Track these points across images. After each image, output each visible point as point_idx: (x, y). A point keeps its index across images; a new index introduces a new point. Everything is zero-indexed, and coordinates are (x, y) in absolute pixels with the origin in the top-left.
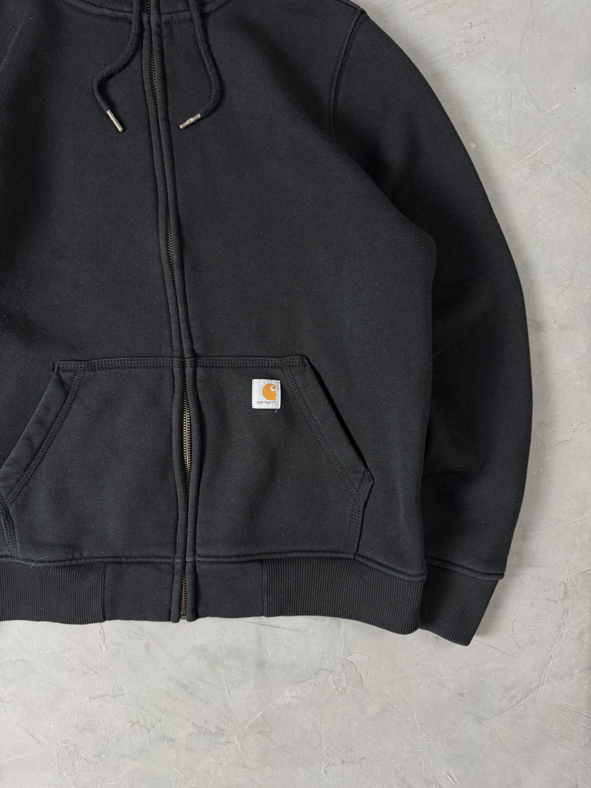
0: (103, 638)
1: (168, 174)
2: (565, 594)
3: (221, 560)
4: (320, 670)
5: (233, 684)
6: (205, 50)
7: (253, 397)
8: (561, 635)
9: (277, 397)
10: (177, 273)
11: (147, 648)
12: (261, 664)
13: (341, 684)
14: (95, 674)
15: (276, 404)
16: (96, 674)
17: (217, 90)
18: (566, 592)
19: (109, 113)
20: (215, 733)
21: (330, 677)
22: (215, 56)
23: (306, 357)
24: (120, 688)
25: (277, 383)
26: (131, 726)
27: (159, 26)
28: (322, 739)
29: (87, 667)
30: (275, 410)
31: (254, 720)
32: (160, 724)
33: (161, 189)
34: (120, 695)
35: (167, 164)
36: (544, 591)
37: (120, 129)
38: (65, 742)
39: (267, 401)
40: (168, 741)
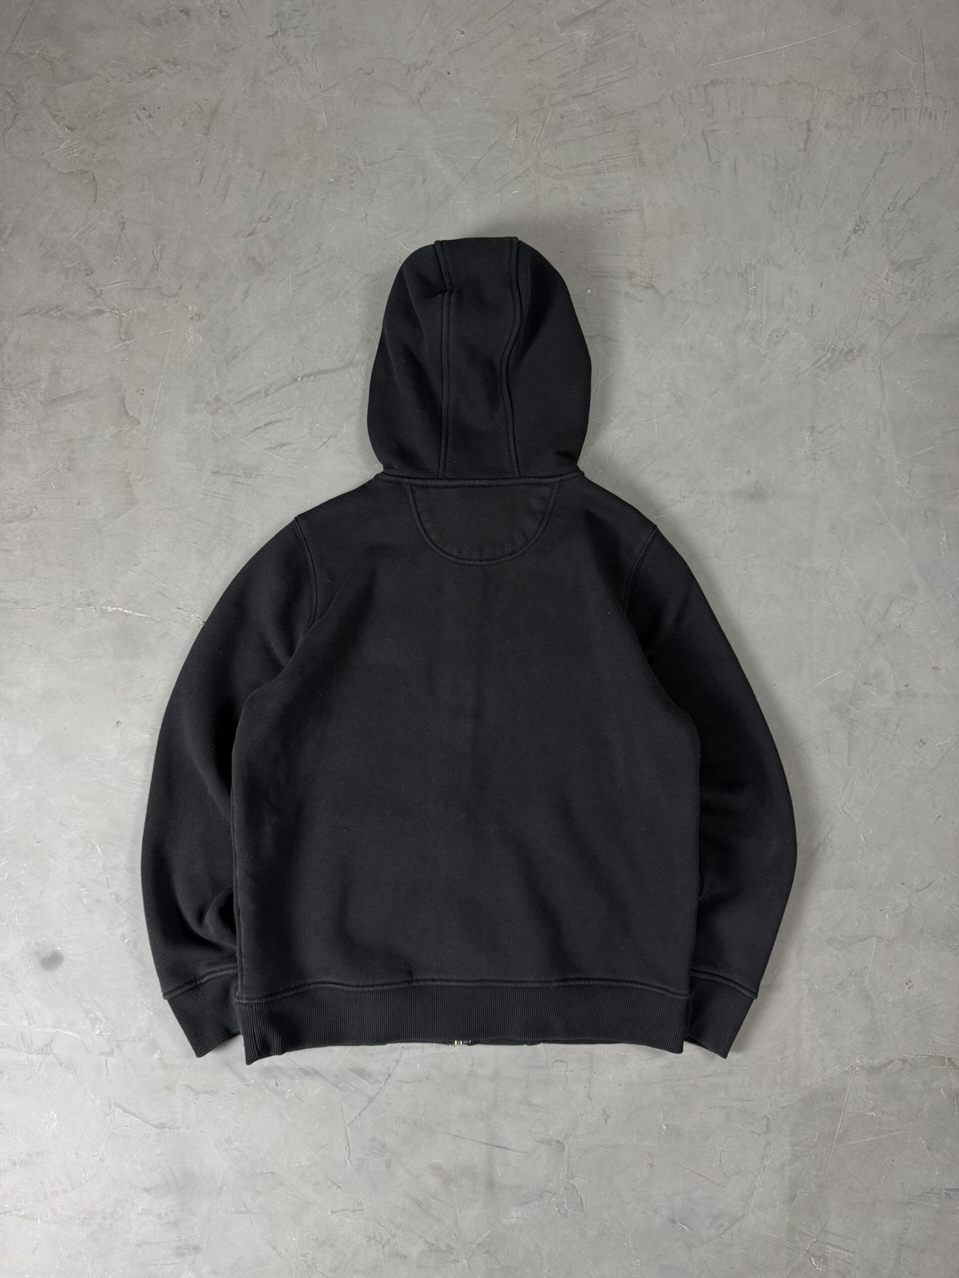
0: (348, 1153)
4: (544, 1192)
5: (464, 1203)
11: (388, 1165)
12: (491, 1184)
13: (563, 1207)
16: (339, 1189)
20: (445, 1251)
21: (553, 1199)
24: (360, 1203)
26: (367, 1242)
28: (543, 1261)
29: (331, 1181)
31: (481, 1239)
32: (394, 1240)
34: (360, 1210)
40: (401, 1257)
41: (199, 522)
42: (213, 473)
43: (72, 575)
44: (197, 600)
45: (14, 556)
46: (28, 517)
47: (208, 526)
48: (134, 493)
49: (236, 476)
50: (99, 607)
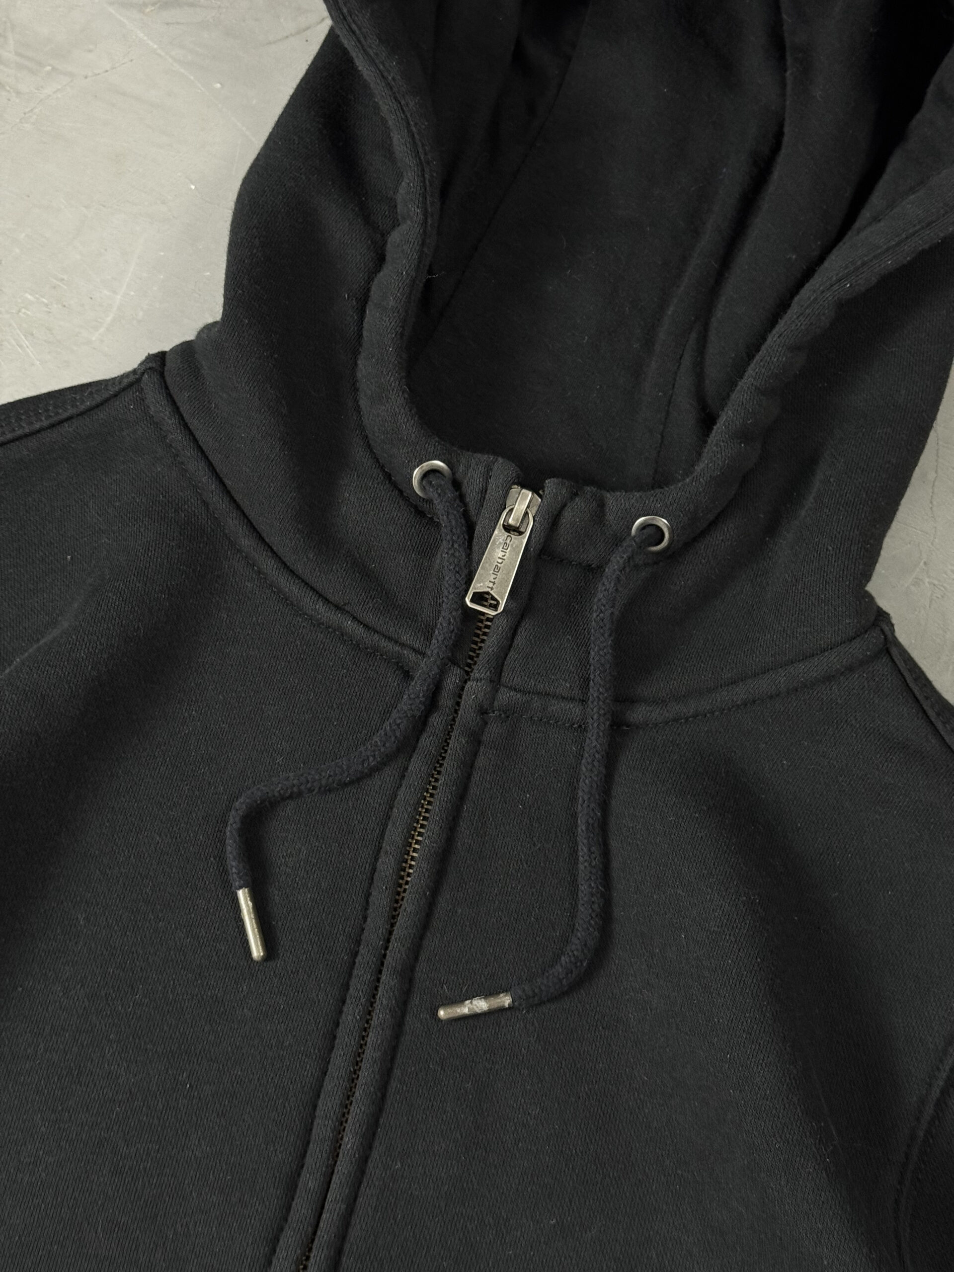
1: (350, 1142)
6: (591, 821)
17: (585, 945)
19: (243, 896)
22: (614, 844)
27: (483, 712)
35: (358, 1110)
37: (257, 951)
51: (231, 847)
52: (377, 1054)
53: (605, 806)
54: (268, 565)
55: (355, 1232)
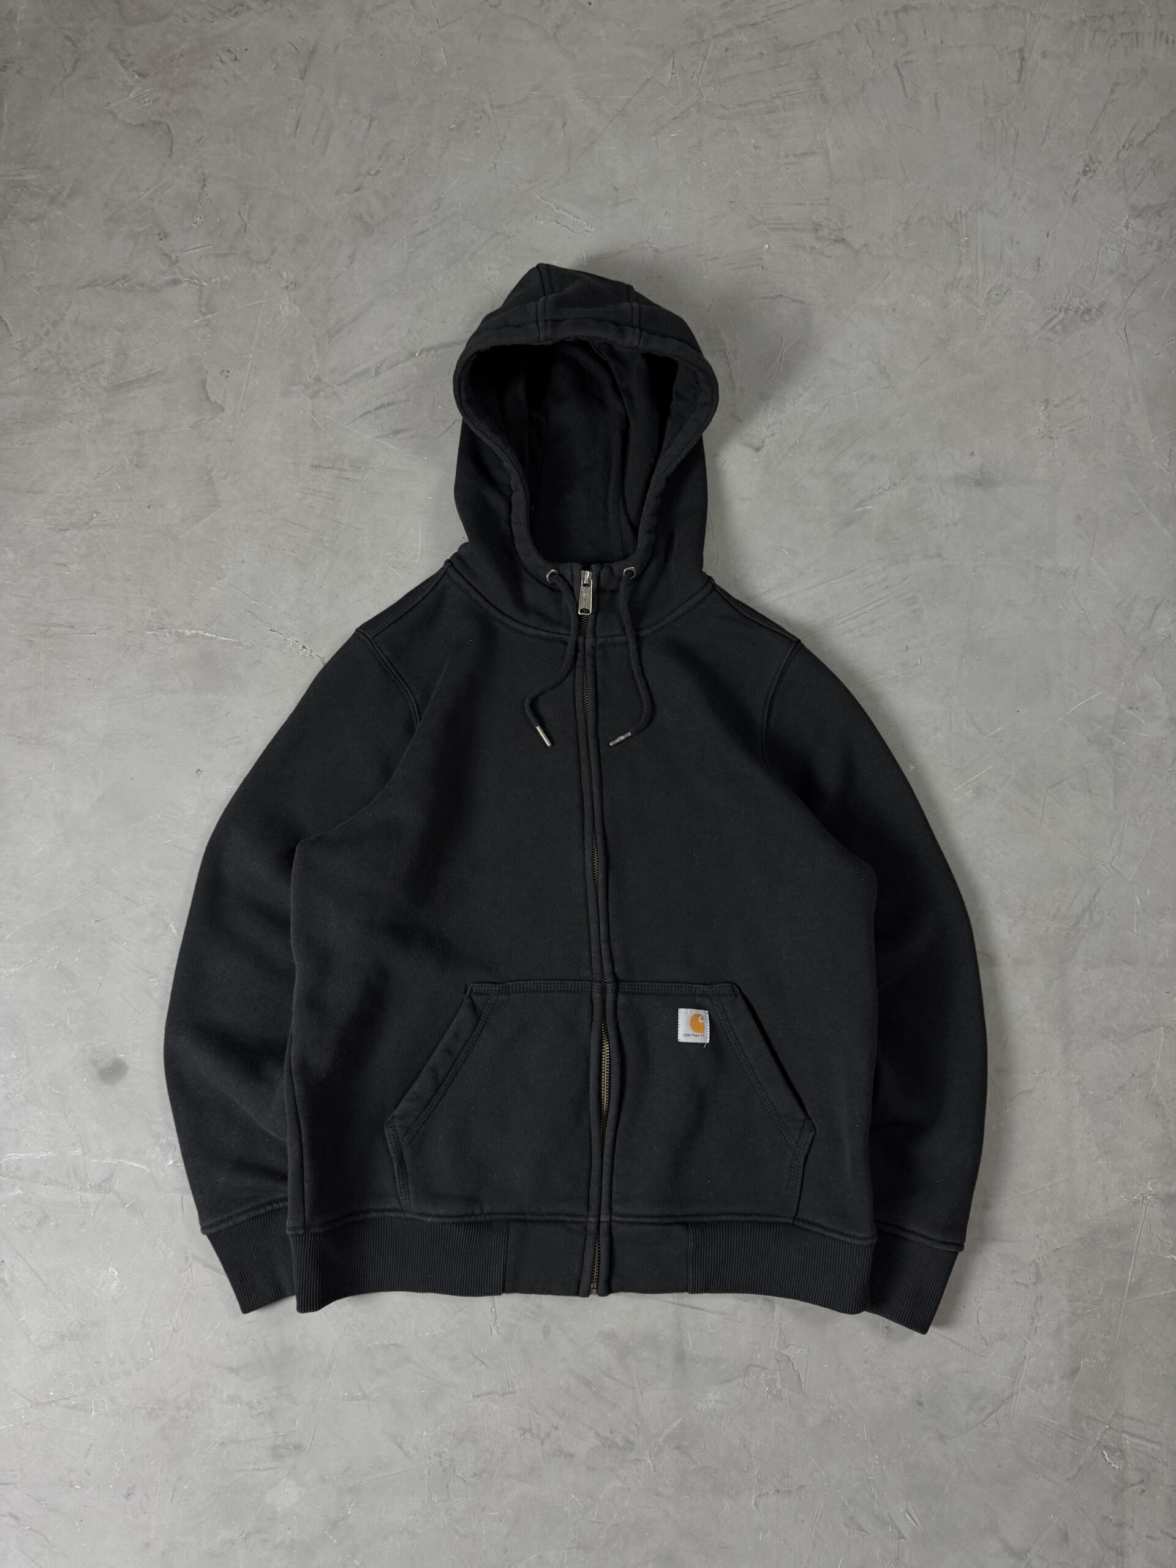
0: (494, 1317)
1: (596, 790)
2: (1037, 1276)
3: (641, 1220)
4: (750, 1366)
5: (646, 1382)
6: (639, 672)
7: (679, 1029)
8: (1036, 1330)
9: (705, 1030)
10: (601, 891)
11: (546, 1331)
12: (680, 1356)
13: (775, 1386)
14: (481, 1365)
15: (704, 1037)
16: (483, 1365)
17: (648, 710)
18: (1038, 1274)
19: (537, 727)
20: (623, 1447)
21: (762, 1375)
22: (648, 677)
23: (736, 985)
24: (510, 1384)
25: (704, 1014)
26: (521, 1435)
27: (594, 649)
28: (752, 1459)
29: (473, 1354)
30: (704, 1044)
31: (670, 1431)
32: (556, 1432)
33: (587, 805)
34: (510, 1393)
35: (595, 781)
36: (1013, 1272)
37: (548, 744)
38: (440, 1455)
39: (695, 1034)
40: (565, 1456)
41: (297, 526)
42: (315, 467)
43: (141, 592)
44: (296, 620)
45: (69, 571)
46: (87, 523)
47: (307, 530)
48: (218, 493)
49: (341, 470)
50: (174, 630)
51: (529, 714)
52: (595, 762)
53: (641, 665)
54: (508, 621)
55: (606, 815)
